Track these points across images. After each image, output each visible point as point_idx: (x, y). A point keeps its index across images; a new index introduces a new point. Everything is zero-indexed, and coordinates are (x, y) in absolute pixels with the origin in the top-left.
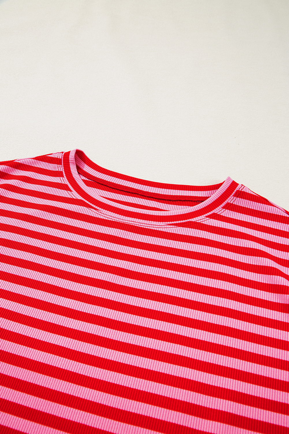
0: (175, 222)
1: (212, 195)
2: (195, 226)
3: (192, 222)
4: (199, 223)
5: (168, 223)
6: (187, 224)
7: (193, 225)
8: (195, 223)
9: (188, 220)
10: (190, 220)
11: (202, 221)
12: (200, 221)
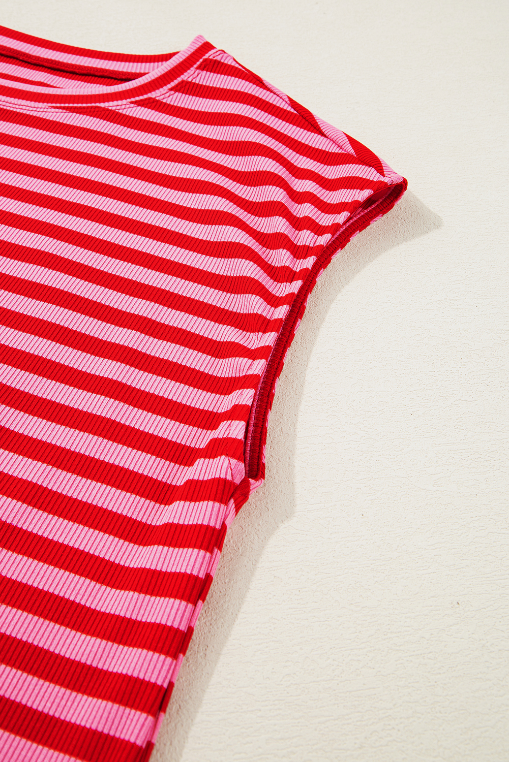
0: (67, 105)
1: (153, 70)
2: (102, 114)
3: (100, 108)
4: (111, 110)
5: (54, 105)
6: (88, 110)
7: (99, 113)
8: (105, 110)
9: (93, 105)
10: (98, 104)
11: (118, 108)
12: (114, 108)
